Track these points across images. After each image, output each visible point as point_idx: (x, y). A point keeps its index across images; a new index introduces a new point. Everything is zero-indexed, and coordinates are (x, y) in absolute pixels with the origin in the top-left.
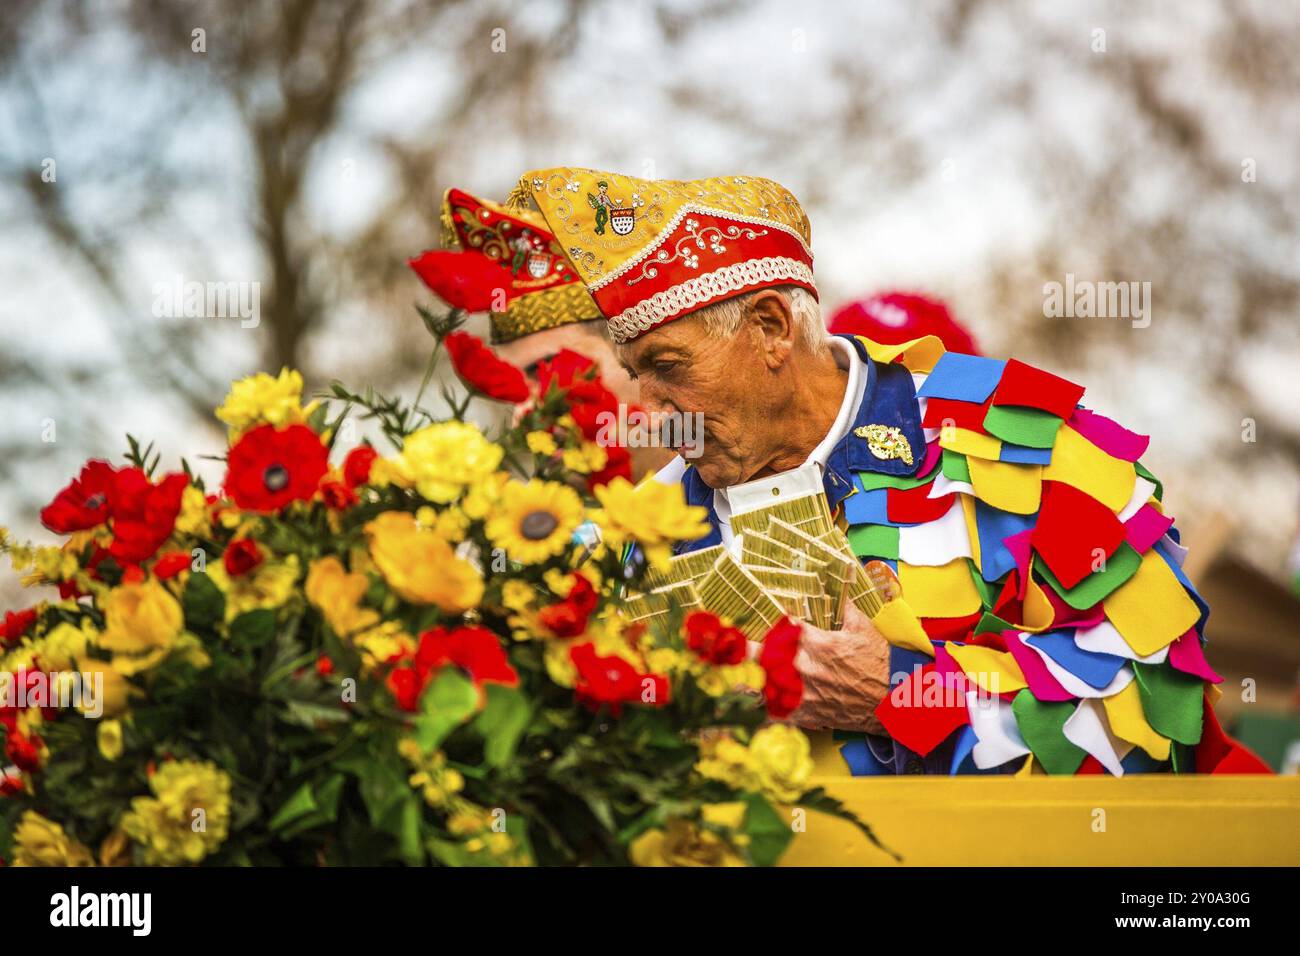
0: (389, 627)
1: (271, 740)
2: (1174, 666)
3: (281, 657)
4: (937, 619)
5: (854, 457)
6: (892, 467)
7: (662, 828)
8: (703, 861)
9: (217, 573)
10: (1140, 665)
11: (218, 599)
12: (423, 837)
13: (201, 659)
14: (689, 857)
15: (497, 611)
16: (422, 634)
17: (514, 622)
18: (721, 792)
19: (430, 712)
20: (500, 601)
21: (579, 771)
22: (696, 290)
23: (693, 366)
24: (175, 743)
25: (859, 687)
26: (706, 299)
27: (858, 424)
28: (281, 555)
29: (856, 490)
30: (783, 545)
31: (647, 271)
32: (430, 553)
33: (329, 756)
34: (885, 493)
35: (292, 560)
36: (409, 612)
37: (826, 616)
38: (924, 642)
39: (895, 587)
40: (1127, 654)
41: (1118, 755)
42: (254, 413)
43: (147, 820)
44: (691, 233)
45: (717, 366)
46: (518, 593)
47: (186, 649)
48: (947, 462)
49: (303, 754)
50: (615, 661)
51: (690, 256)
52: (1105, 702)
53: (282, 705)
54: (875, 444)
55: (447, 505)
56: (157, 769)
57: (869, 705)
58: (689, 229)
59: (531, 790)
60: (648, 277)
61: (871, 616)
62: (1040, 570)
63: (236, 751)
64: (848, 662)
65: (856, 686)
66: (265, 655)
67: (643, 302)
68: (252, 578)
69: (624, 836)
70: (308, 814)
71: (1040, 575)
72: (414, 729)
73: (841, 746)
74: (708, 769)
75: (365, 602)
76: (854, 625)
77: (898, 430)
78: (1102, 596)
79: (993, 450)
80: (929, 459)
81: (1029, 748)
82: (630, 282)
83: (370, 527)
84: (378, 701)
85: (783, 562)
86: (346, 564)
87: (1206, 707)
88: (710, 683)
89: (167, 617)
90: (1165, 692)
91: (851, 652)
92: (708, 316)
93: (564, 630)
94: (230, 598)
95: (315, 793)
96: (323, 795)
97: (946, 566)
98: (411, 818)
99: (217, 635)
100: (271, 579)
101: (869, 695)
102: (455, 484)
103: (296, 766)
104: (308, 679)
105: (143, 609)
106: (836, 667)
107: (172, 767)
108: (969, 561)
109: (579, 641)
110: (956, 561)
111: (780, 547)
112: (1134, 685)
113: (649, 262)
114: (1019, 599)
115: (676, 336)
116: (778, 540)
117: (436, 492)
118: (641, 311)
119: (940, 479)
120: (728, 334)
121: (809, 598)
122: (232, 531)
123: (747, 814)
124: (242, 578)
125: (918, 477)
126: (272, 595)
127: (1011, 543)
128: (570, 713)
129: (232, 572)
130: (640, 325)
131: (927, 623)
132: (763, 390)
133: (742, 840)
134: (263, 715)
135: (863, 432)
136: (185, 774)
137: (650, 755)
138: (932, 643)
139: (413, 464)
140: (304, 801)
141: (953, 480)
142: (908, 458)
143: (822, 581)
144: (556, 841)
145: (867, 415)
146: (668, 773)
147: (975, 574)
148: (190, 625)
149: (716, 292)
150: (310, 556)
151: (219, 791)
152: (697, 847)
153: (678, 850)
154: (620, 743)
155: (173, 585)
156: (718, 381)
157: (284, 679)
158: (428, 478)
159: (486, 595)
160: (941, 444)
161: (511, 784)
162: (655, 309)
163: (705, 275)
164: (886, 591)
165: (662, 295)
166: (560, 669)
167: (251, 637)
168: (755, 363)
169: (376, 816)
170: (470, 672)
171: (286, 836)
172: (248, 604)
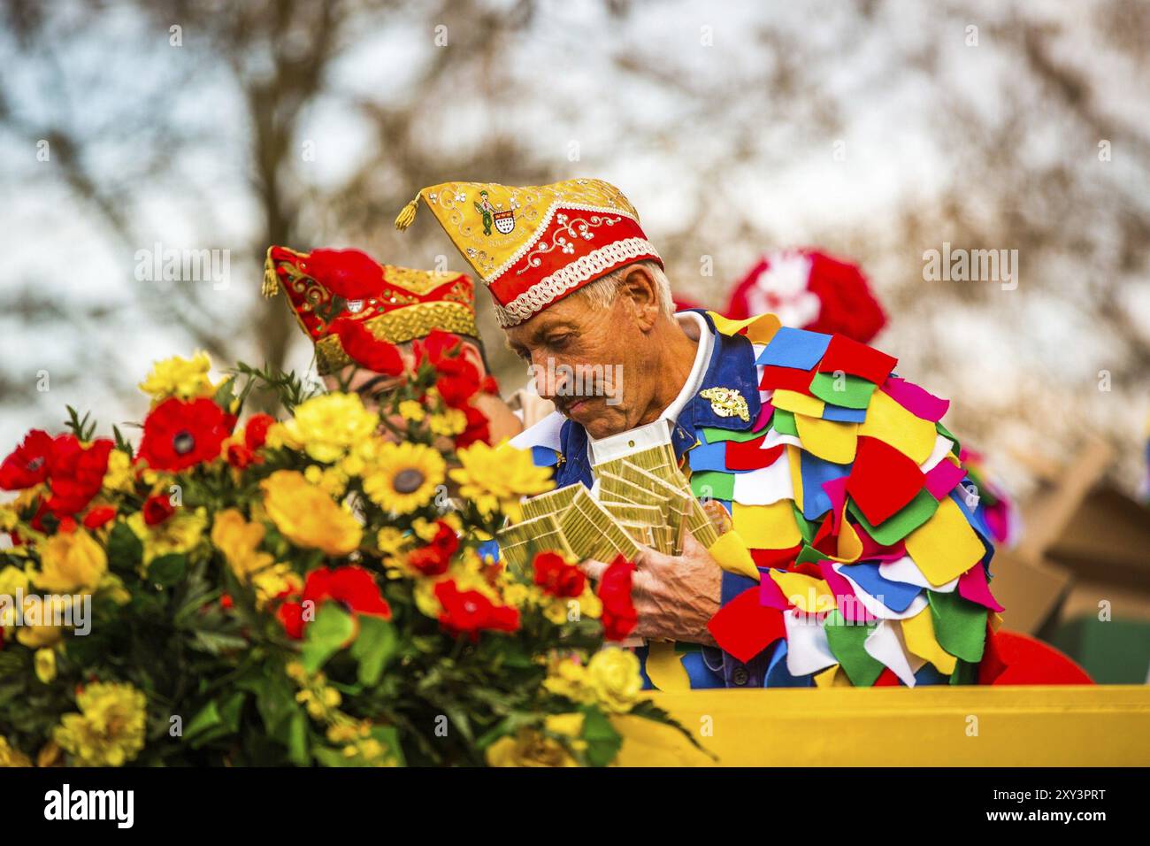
0: (280, 568)
1: (182, 664)
2: (962, 595)
3: (191, 594)
4: (763, 550)
5: (699, 415)
6: (732, 423)
7: (513, 735)
8: (546, 763)
9: (137, 523)
10: (933, 593)
11: (137, 545)
12: (309, 745)
13: (122, 596)
14: (536, 760)
15: (375, 553)
16: (308, 574)
17: (388, 563)
18: (564, 705)
19: (313, 639)
20: (376, 545)
21: (443, 688)
22: (576, 271)
23: (582, 336)
24: (101, 668)
25: (694, 603)
26: (586, 278)
27: (704, 387)
28: (191, 508)
29: (699, 443)
30: (633, 484)
31: (532, 261)
32: (315, 505)
33: (231, 677)
34: (724, 445)
35: (201, 511)
36: (297, 555)
37: (668, 543)
38: (752, 569)
39: (727, 522)
40: (922, 582)
41: (912, 669)
42: (169, 387)
43: (74, 733)
44: (562, 226)
45: (601, 333)
46: (391, 539)
47: (111, 588)
48: (777, 419)
49: (210, 676)
50: (474, 595)
51: (566, 244)
52: (902, 623)
53: (190, 634)
54: (717, 404)
55: (332, 464)
56: (83, 689)
57: (702, 619)
58: (560, 222)
59: (404, 704)
60: (533, 266)
61: (707, 546)
62: (852, 510)
63: (151, 673)
64: (685, 581)
65: (692, 602)
66: (177, 593)
67: (533, 287)
68: (166, 527)
69: (482, 742)
70: (213, 727)
71: (852, 515)
72: (299, 654)
73: (682, 656)
74: (554, 685)
75: (263, 547)
76: (692, 552)
77: (737, 392)
78: (904, 535)
79: (817, 410)
80: (763, 416)
81: (837, 659)
82: (519, 272)
83: (265, 484)
84: (271, 630)
85: (633, 499)
86: (247, 516)
87: (988, 630)
88: (555, 613)
89: (93, 561)
90: (954, 617)
91: (688, 573)
92: (589, 292)
93: (429, 569)
94: (147, 545)
95: (219, 710)
96: (226, 711)
97: (773, 505)
98: (298, 730)
99: (137, 576)
100: (182, 528)
101: (703, 611)
102: (338, 446)
103: (204, 685)
104: (213, 613)
105: (72, 554)
106: (675, 585)
107: (96, 688)
108: (792, 502)
109: (443, 579)
110: (780, 502)
111: (630, 486)
112: (928, 610)
113: (532, 253)
114: (833, 534)
115: (564, 312)
116: (629, 480)
117: (322, 453)
118: (532, 295)
119: (771, 433)
120: (606, 305)
121: (653, 528)
122: (150, 487)
123: (585, 723)
124: (159, 528)
125: (754, 431)
126: (183, 542)
127: (829, 488)
128: (436, 639)
129: (150, 522)
130: (533, 307)
131: (755, 553)
132: (639, 351)
133: (580, 746)
134: (176, 643)
135: (706, 394)
136: (107, 694)
137: (504, 674)
138: (759, 569)
139: (303, 430)
140: (210, 716)
141: (782, 434)
142: (745, 416)
143: (664, 514)
144: (424, 747)
145: (712, 380)
146: (521, 689)
147: (797, 513)
148: (113, 568)
149: (594, 271)
150: (215, 508)
151: (136, 708)
152: (542, 751)
153: (527, 754)
154: (479, 663)
155: (101, 534)
156: (604, 345)
157: (193, 613)
158: (315, 441)
159: (363, 540)
160: (773, 403)
161: (387, 700)
162: (545, 292)
163: (581, 259)
164: (720, 526)
165: (549, 279)
166: (427, 602)
167: (166, 577)
168: (631, 328)
169: (271, 726)
170: (349, 605)
171: (195, 745)
172: (163, 549)
